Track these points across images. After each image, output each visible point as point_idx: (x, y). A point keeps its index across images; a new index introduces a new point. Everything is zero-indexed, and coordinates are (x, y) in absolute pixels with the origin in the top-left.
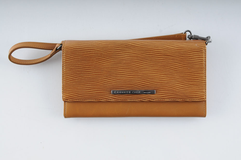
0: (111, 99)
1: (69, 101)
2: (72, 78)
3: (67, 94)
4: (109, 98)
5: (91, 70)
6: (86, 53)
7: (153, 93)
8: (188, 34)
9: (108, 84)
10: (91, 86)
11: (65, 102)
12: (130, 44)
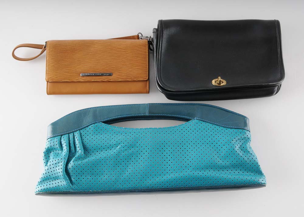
0: (80, 79)
1: (50, 81)
2: (53, 65)
3: (49, 76)
4: (79, 79)
5: (66, 60)
6: (63, 48)
7: (110, 75)
8: (140, 35)
9: (78, 69)
10: (66, 71)
11: (48, 82)
12: (95, 41)
